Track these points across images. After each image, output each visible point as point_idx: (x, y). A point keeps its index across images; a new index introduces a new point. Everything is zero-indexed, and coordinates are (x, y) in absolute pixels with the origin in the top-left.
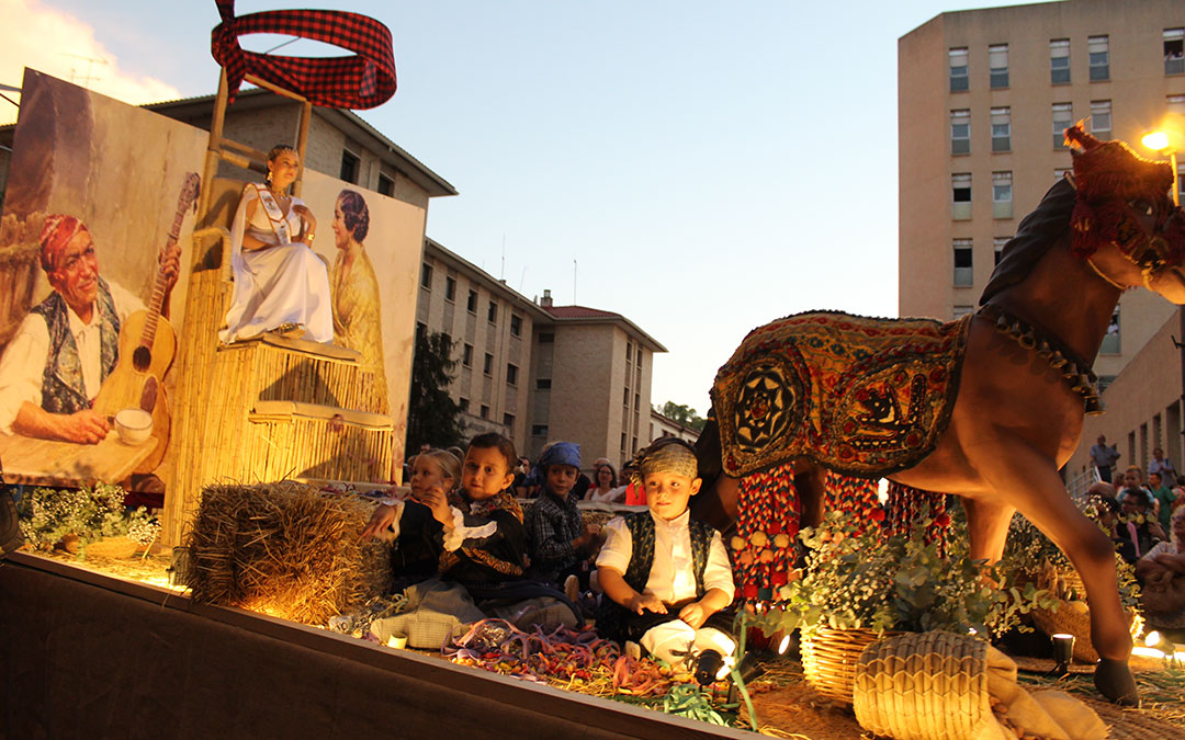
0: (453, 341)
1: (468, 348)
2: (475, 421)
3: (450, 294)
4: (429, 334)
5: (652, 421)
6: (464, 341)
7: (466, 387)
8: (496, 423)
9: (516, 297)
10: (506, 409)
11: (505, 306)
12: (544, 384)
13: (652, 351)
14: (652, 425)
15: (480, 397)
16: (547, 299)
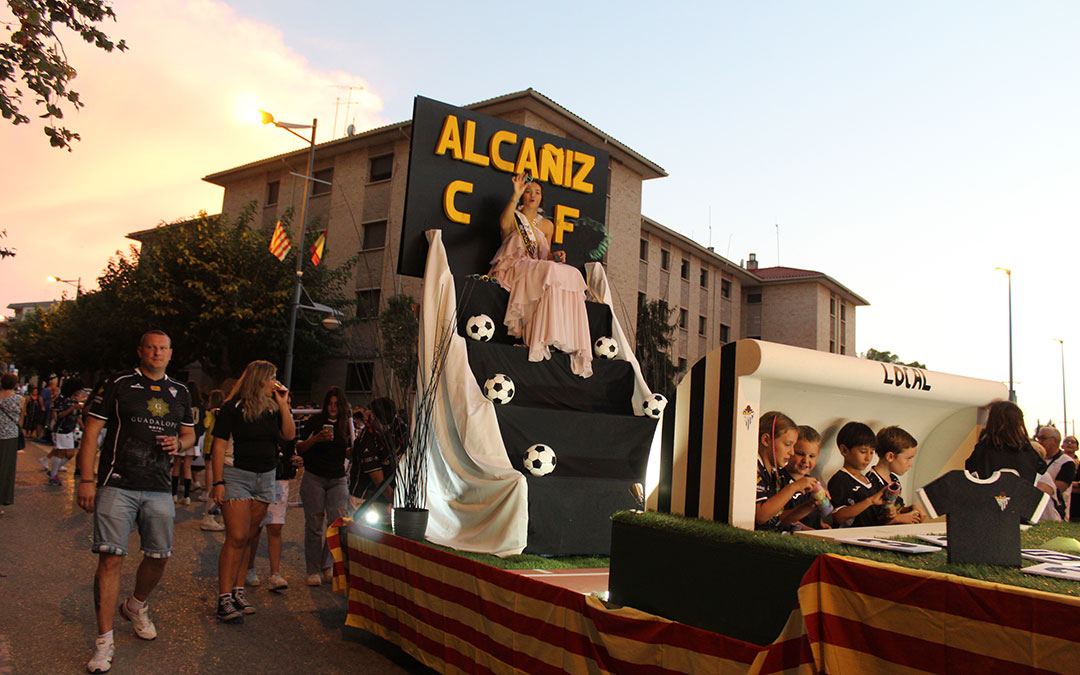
0: (670, 308)
1: (684, 312)
3: (665, 264)
4: (649, 303)
6: (679, 306)
7: (683, 347)
9: (725, 263)
11: (715, 272)
13: (854, 305)
15: (697, 353)
16: (753, 262)
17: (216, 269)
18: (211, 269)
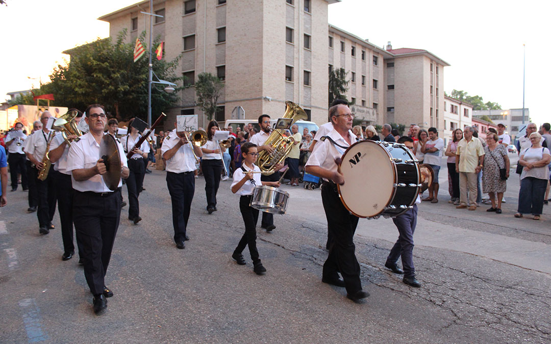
0: (346, 72)
2: (359, 108)
3: (343, 49)
4: (335, 70)
5: (445, 100)
6: (351, 71)
7: (354, 92)
8: (369, 108)
9: (374, 47)
10: (374, 100)
11: (369, 52)
12: (391, 87)
13: (443, 66)
14: (445, 102)
15: (361, 96)
16: (389, 46)
17: (108, 66)
18: (105, 66)
